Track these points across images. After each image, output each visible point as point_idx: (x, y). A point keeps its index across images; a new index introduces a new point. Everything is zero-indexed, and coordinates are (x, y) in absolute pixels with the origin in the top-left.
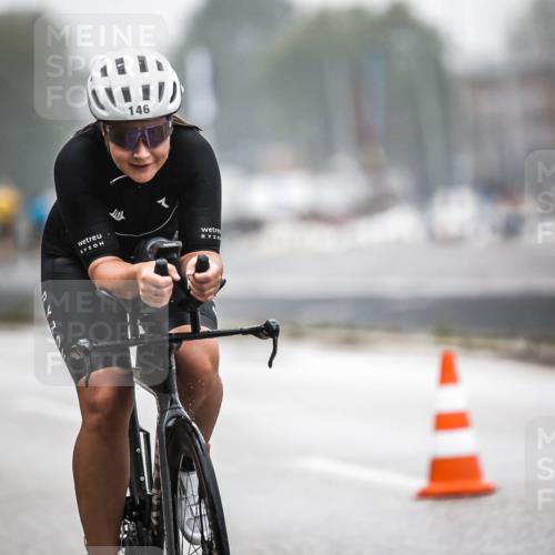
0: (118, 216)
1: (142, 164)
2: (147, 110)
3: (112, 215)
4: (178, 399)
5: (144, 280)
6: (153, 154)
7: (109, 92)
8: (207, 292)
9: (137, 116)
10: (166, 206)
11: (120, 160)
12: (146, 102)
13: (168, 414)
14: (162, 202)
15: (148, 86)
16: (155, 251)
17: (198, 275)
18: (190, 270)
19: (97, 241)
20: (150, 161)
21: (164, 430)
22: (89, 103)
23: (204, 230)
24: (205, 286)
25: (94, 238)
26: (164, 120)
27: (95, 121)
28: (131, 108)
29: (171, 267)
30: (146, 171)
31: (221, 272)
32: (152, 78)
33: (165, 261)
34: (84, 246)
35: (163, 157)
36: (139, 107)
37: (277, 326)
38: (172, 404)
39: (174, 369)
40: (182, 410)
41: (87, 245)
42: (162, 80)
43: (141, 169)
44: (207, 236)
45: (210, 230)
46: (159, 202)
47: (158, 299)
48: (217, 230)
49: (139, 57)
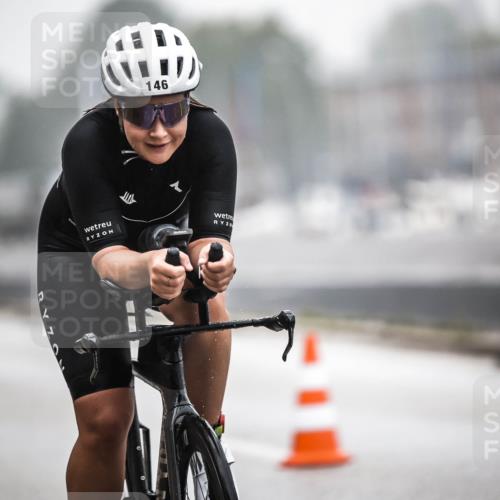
0: (128, 199)
1: (159, 143)
2: (165, 86)
3: (122, 198)
6: (170, 133)
7: (126, 66)
8: (221, 282)
9: (155, 92)
10: (180, 190)
11: (135, 139)
12: (165, 77)
13: (176, 411)
14: (176, 186)
15: (166, 61)
17: (211, 264)
18: (203, 259)
19: (107, 229)
20: (166, 141)
21: (172, 428)
22: (103, 79)
23: (216, 216)
24: (219, 275)
25: (103, 225)
26: (182, 98)
28: (149, 84)
29: (182, 255)
30: (161, 152)
32: (171, 52)
33: (177, 249)
34: (91, 233)
35: (181, 136)
36: (157, 82)
37: (294, 317)
38: (179, 401)
39: (181, 363)
40: (192, 407)
41: (95, 232)
42: (181, 55)
43: (158, 149)
44: (219, 223)
45: (223, 216)
46: (172, 186)
47: (171, 289)
48: (231, 217)
49: (156, 31)
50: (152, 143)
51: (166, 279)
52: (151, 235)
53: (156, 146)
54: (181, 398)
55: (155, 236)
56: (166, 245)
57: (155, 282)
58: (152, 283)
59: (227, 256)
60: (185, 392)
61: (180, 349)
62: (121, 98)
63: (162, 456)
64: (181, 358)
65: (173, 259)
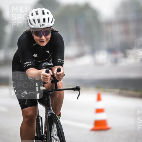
0: (35, 56)
1: (43, 41)
3: (34, 55)
4: (51, 108)
8: (60, 78)
9: (42, 27)
10: (49, 53)
11: (37, 40)
12: (44, 23)
13: (49, 113)
14: (48, 52)
16: (45, 66)
18: (55, 72)
19: (30, 63)
20: (45, 40)
21: (48, 117)
23: (59, 60)
24: (60, 76)
25: (29, 62)
26: (49, 28)
28: (40, 25)
29: (50, 71)
30: (44, 43)
31: (64, 72)
33: (48, 69)
34: (25, 65)
35: (49, 39)
36: (42, 24)
37: (80, 87)
38: (50, 110)
39: (50, 100)
40: (53, 111)
41: (26, 65)
42: (49, 17)
43: (43, 42)
44: (60, 62)
45: (61, 60)
47: (47, 80)
48: (63, 60)
49: (42, 10)
50: (41, 40)
51: (45, 77)
52: (42, 65)
53: (42, 42)
54: (50, 109)
55: (43, 65)
56: (46, 68)
58: (42, 78)
59: (62, 71)
60: (51, 107)
61: (50, 96)
62: (33, 29)
63: (45, 125)
64: (50, 98)
65: (47, 72)
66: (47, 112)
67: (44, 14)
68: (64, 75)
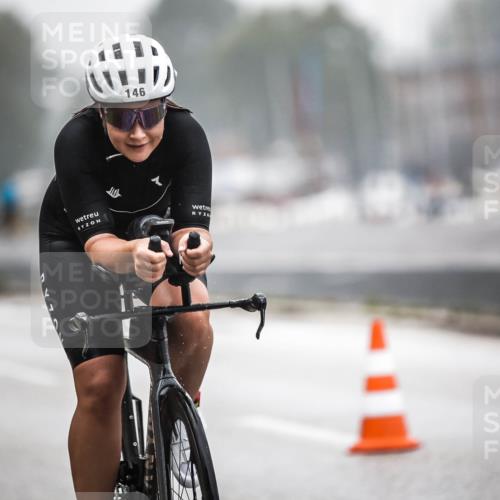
0: (114, 193)
1: (139, 144)
2: (142, 93)
3: (109, 192)
4: (170, 369)
5: (139, 256)
6: (148, 135)
7: (107, 75)
8: (198, 267)
9: (133, 98)
10: (160, 184)
11: (117, 140)
12: (142, 85)
13: (161, 383)
14: (156, 180)
15: (144, 70)
16: (149, 228)
17: (189, 251)
18: (182, 247)
19: (94, 219)
20: (144, 142)
21: (157, 398)
22: (88, 86)
23: (194, 207)
24: (196, 261)
25: (91, 215)
26: (159, 103)
27: (93, 102)
28: (128, 91)
29: (164, 243)
31: (211, 248)
32: (148, 62)
33: (158, 237)
34: (81, 223)
35: (158, 137)
36: (136, 90)
37: (265, 299)
38: (164, 374)
39: (166, 340)
41: (84, 222)
42: (157, 65)
43: (137, 149)
44: (197, 213)
45: (201, 207)
46: (153, 180)
48: (208, 208)
49: (135, 43)
50: (131, 143)
51: (148, 264)
52: (138, 224)
53: (136, 147)
54: (165, 371)
55: (141, 225)
57: (139, 267)
58: (136, 268)
59: (204, 245)
60: (169, 366)
61: (165, 327)
62: (103, 104)
63: (150, 424)
64: (166, 335)
65: (155, 247)
66: (155, 380)
67: (139, 53)
68: (213, 258)
